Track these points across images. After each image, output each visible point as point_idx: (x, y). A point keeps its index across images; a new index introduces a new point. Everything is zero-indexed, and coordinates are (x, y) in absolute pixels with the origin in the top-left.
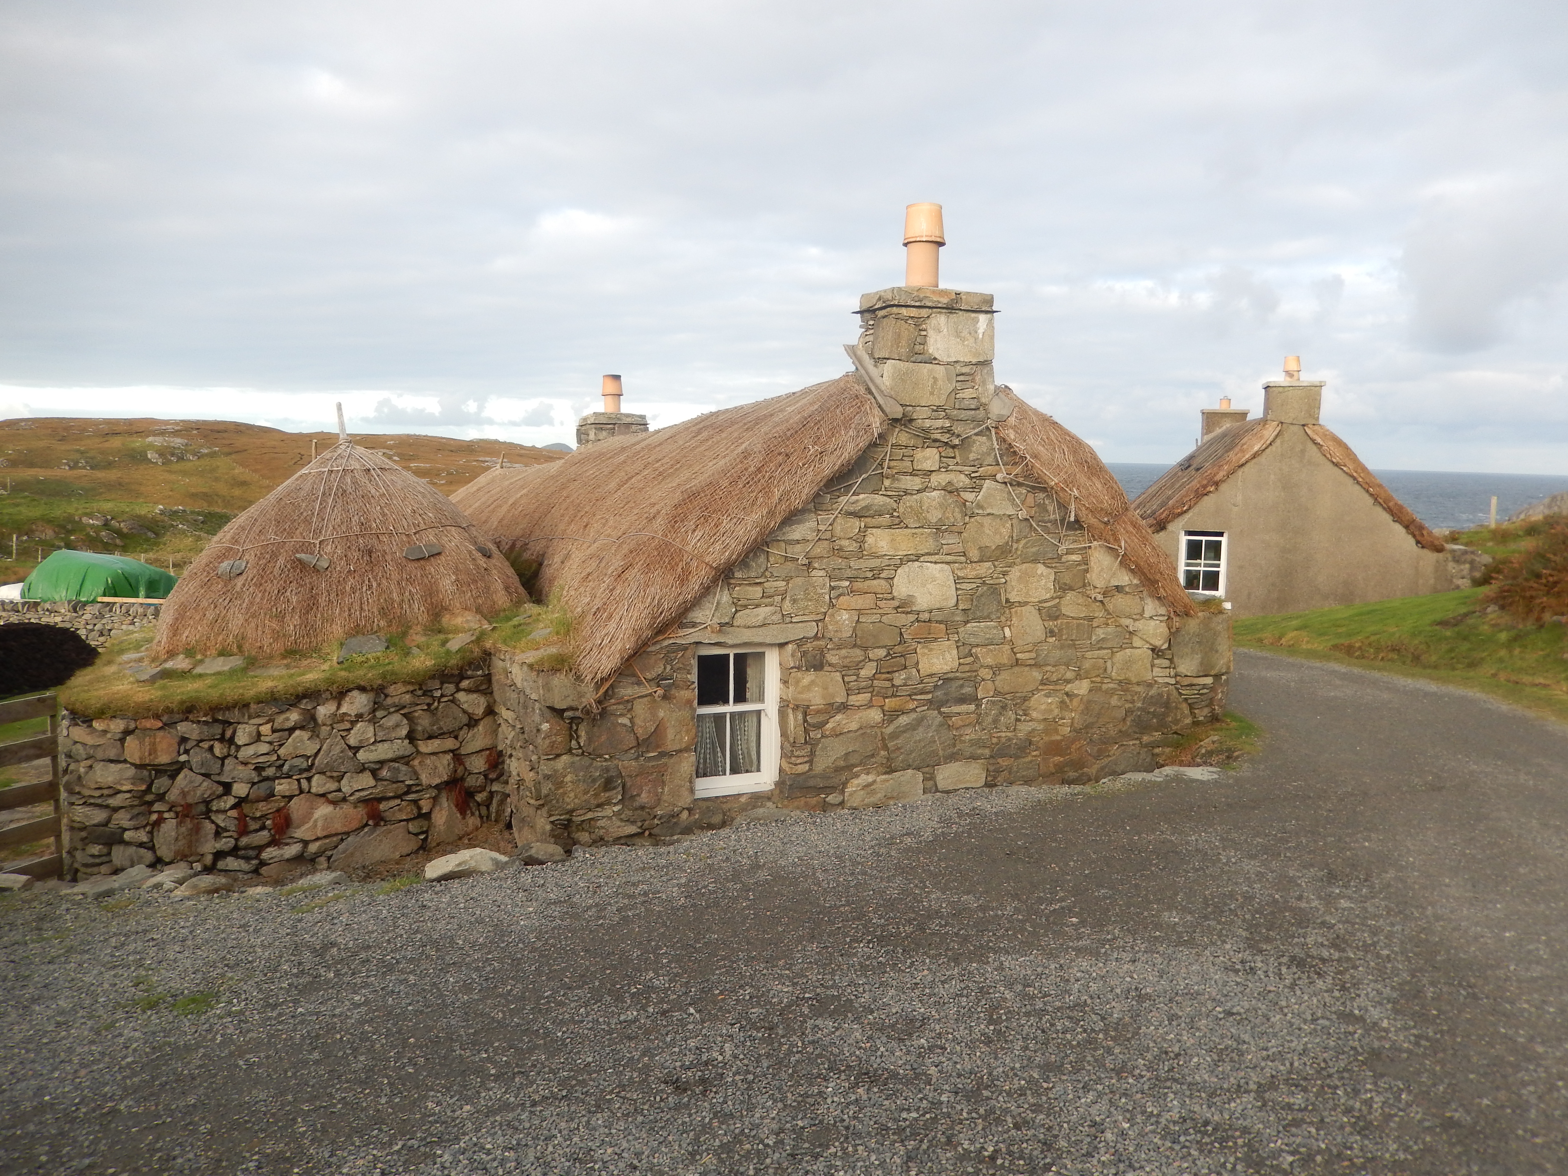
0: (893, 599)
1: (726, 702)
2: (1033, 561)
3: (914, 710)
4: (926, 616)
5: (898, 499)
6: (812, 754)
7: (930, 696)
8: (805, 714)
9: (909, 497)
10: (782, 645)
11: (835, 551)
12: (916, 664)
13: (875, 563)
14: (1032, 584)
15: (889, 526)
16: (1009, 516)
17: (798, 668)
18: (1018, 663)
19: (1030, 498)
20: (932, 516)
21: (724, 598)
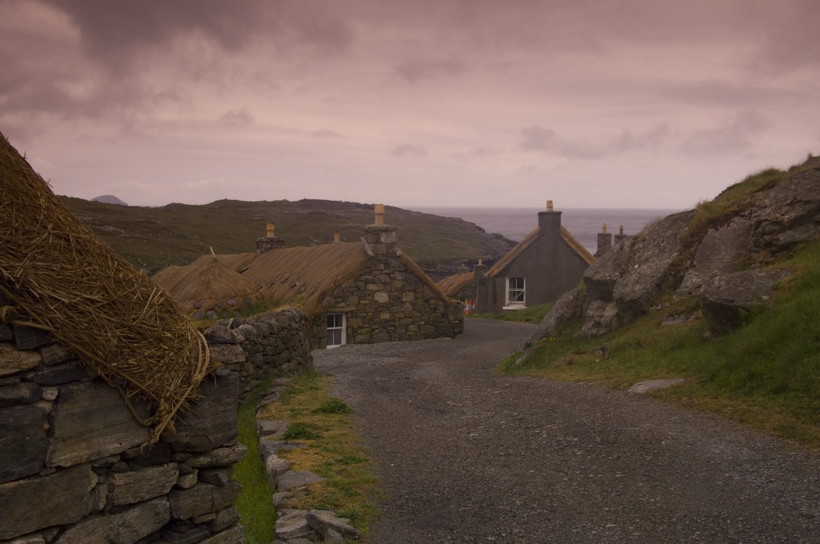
0: (374, 301)
1: (333, 327)
2: (409, 291)
3: (379, 328)
4: (382, 305)
5: (374, 277)
6: (354, 338)
7: (383, 325)
8: (352, 330)
9: (377, 276)
10: (347, 313)
11: (359, 289)
12: (380, 317)
13: (369, 292)
14: (409, 297)
15: (372, 283)
16: (402, 280)
17: (351, 318)
18: (406, 317)
19: (408, 275)
20: (383, 281)
21: (333, 301)
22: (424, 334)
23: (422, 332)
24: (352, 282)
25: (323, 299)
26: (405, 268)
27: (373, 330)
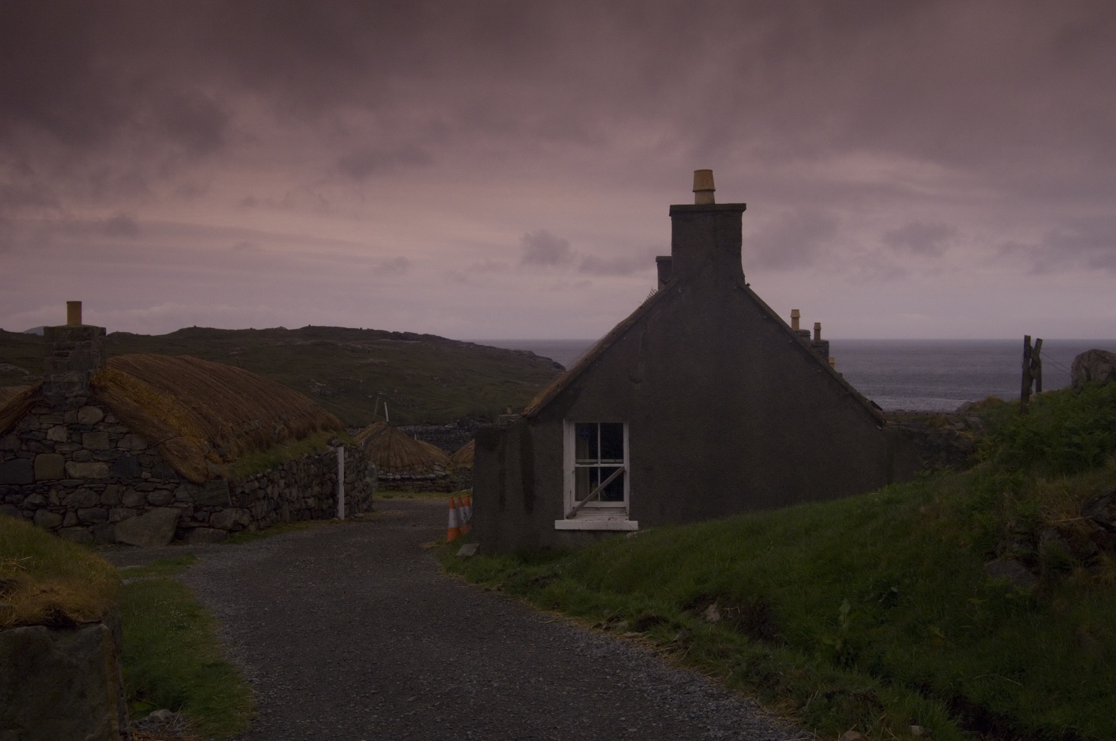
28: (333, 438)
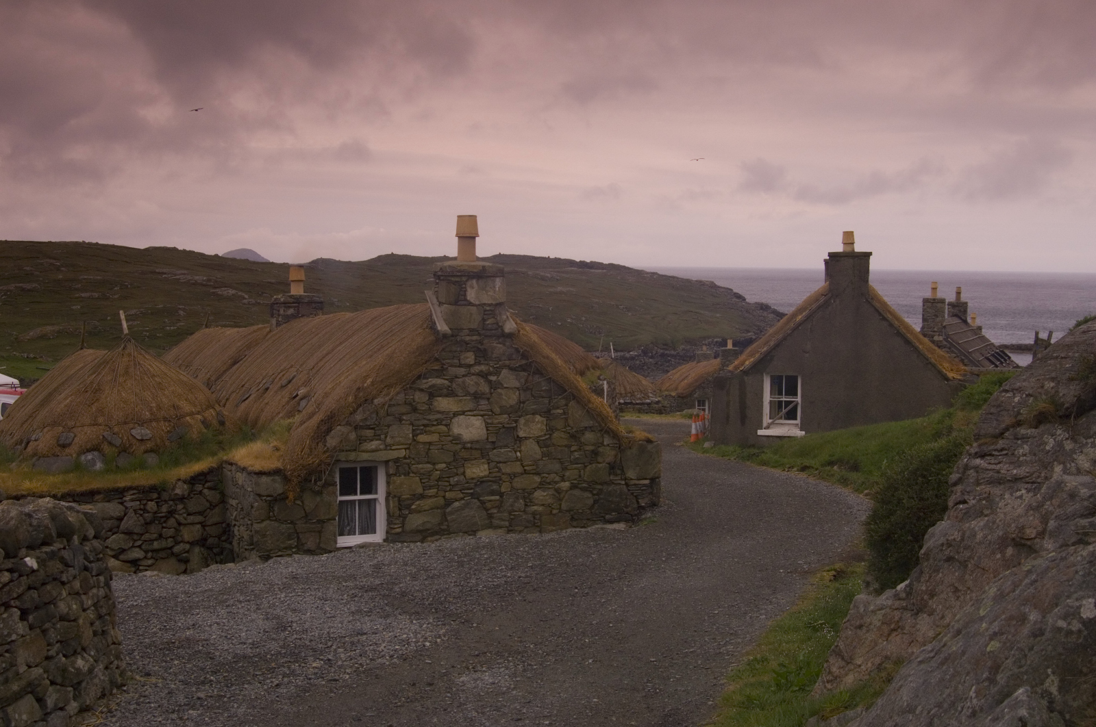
0: (449, 436)
1: (356, 494)
2: (533, 414)
3: (462, 499)
4: (469, 445)
5: (451, 381)
6: (403, 522)
7: (471, 491)
8: (399, 501)
9: (457, 379)
10: (387, 462)
11: (415, 410)
12: (464, 473)
13: (439, 416)
14: (533, 427)
15: (447, 396)
16: (518, 388)
17: (395, 475)
18: (525, 472)
19: (530, 378)
20: (472, 390)
21: (353, 436)
22: (569, 511)
23: (564, 506)
24: (398, 393)
25: (329, 430)
26: (524, 362)
27: (448, 503)
28: (601, 375)
